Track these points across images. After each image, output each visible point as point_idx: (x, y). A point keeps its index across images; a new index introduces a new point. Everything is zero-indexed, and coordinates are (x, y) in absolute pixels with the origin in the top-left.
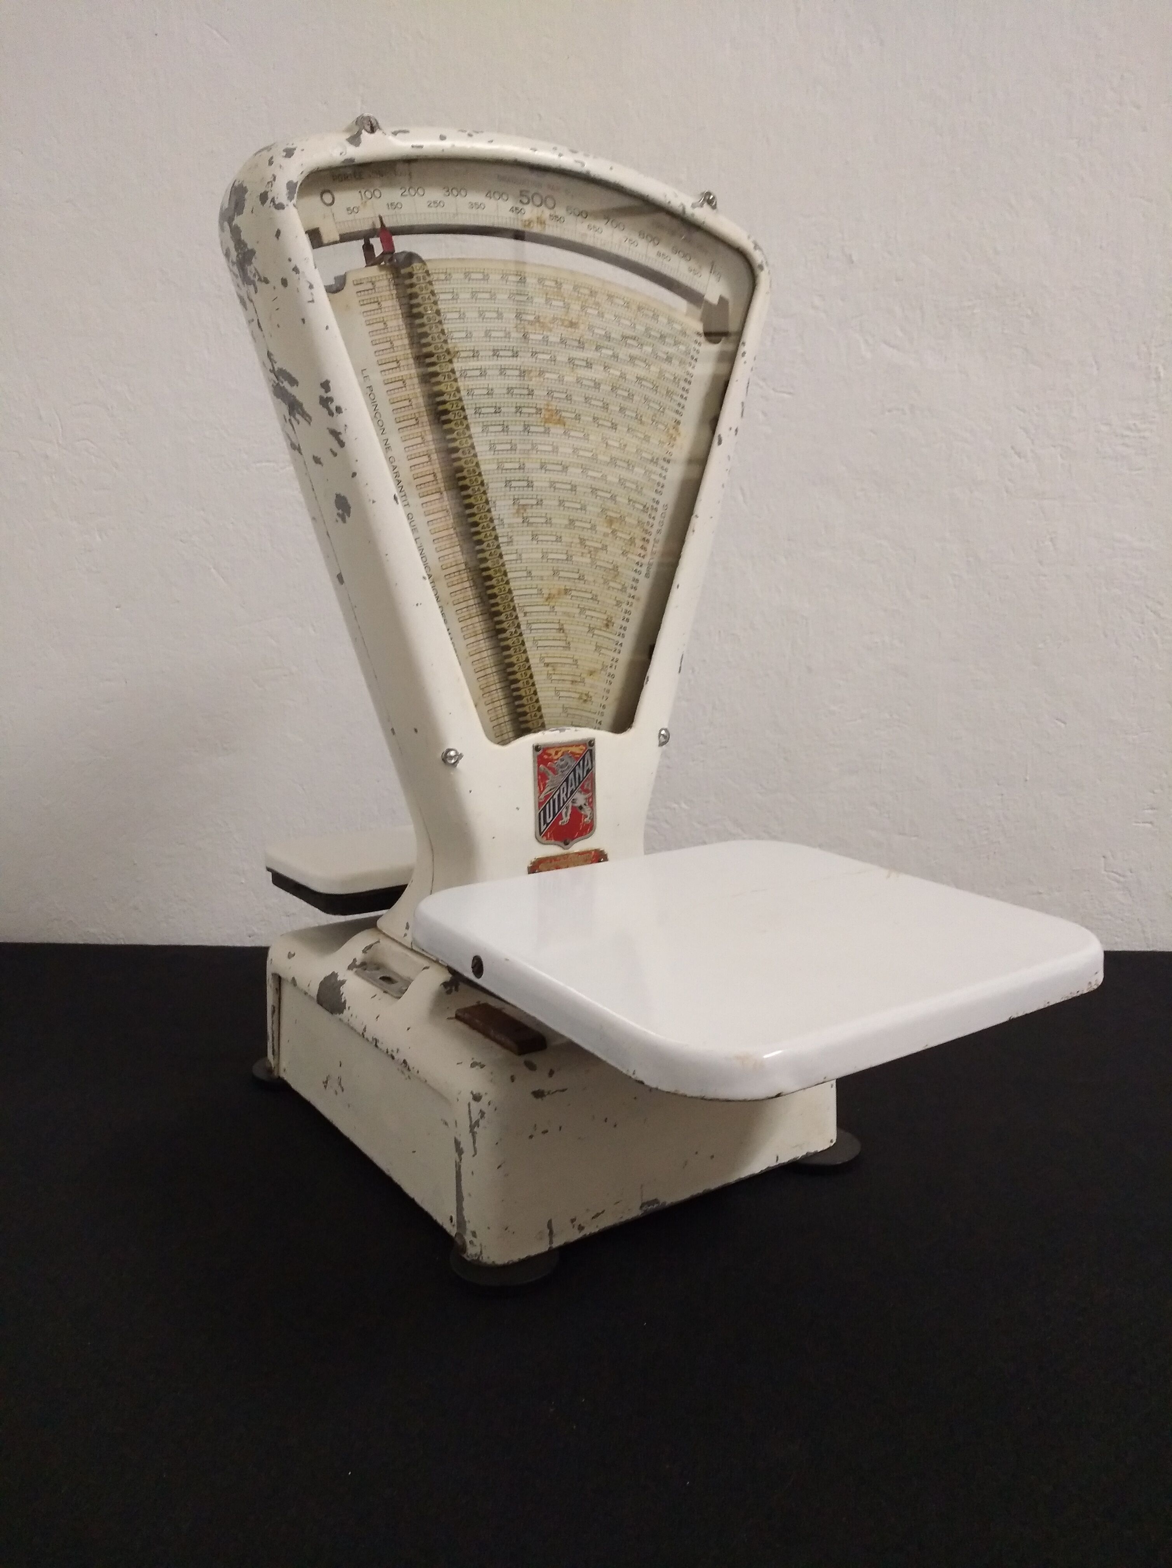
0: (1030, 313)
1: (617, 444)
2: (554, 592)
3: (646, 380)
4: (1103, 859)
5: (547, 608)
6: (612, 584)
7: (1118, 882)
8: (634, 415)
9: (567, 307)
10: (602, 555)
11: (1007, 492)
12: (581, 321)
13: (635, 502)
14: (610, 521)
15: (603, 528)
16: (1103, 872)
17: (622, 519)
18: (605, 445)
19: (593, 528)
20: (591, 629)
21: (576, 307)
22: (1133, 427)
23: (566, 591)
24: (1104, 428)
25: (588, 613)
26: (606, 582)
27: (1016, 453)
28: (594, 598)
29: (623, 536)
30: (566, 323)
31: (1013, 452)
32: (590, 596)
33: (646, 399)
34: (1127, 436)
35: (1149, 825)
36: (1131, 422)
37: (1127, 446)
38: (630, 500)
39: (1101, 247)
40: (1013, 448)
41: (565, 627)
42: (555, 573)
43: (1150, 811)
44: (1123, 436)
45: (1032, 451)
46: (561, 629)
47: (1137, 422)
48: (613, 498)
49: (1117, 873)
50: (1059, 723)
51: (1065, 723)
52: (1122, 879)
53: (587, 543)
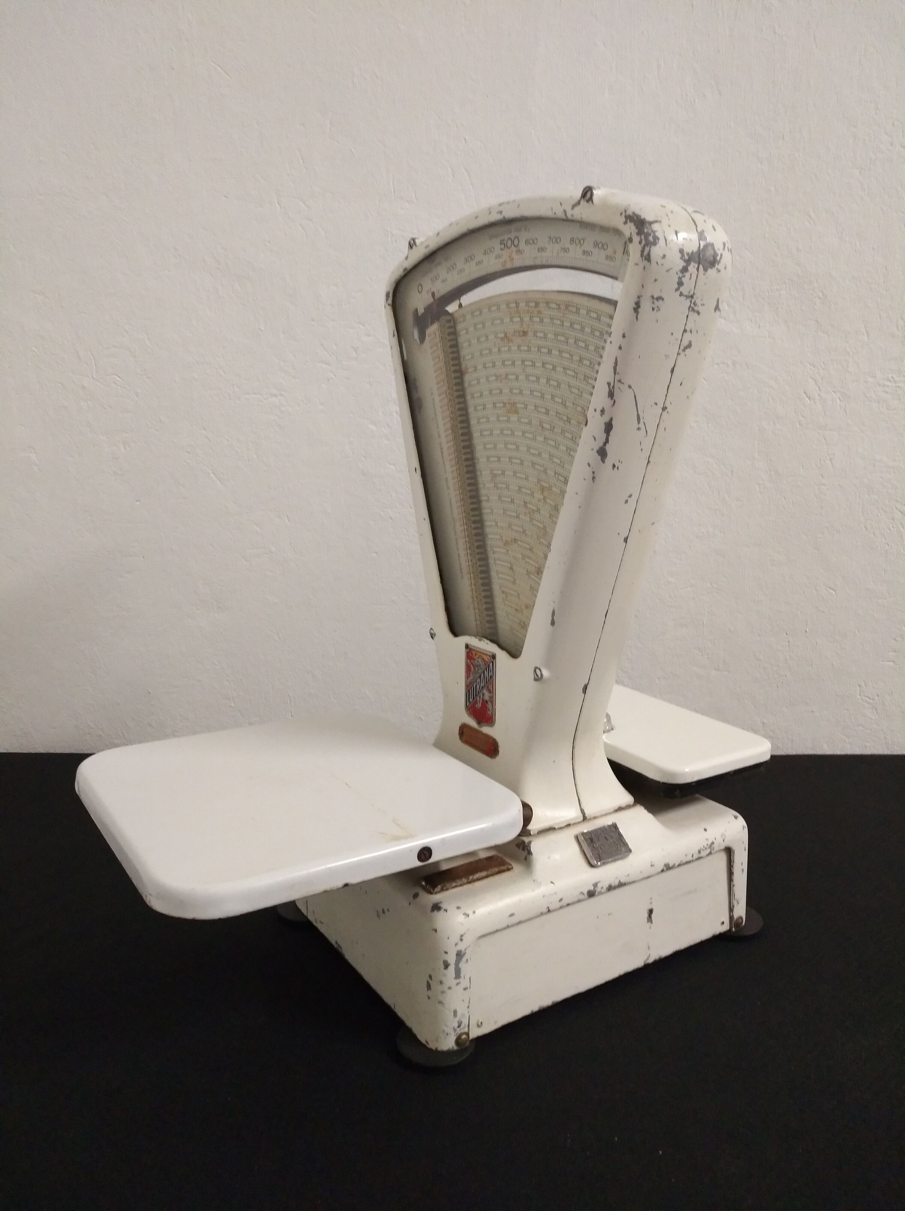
0: (820, 295)
1: (548, 427)
2: (509, 540)
3: (569, 369)
4: (858, 687)
5: (505, 551)
6: (542, 540)
7: (869, 703)
8: (560, 401)
9: (522, 321)
10: (537, 516)
11: (800, 424)
12: (529, 330)
13: (559, 474)
14: (543, 489)
15: (538, 495)
16: (859, 696)
17: (550, 489)
18: (541, 428)
19: (532, 495)
20: (528, 573)
21: (527, 319)
22: (892, 379)
23: (515, 540)
24: (870, 379)
25: (527, 560)
26: (538, 538)
27: (807, 396)
28: (531, 549)
29: (551, 502)
30: (521, 334)
31: (805, 396)
32: (528, 547)
33: (569, 386)
34: (888, 386)
35: (892, 664)
36: (890, 376)
37: (887, 392)
38: (555, 473)
39: (873, 248)
40: (805, 393)
41: (514, 567)
42: (510, 526)
43: (893, 654)
44: (884, 386)
45: (819, 395)
46: (511, 568)
47: (894, 376)
48: (545, 471)
49: (868, 697)
50: (831, 591)
51: (835, 591)
52: (871, 701)
53: (529, 506)
